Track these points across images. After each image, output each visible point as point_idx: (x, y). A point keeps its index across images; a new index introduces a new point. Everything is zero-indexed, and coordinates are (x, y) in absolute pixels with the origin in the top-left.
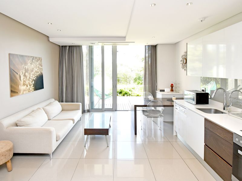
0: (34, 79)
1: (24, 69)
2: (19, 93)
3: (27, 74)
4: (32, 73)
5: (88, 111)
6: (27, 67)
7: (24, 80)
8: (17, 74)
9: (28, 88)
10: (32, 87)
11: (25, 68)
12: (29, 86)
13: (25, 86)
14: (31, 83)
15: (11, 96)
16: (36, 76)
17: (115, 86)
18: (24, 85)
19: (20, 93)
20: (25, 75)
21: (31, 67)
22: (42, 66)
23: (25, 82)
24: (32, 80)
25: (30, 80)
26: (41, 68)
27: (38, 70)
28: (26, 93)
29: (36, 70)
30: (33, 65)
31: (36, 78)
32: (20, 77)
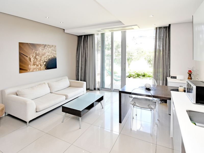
0: (46, 61)
1: (35, 54)
2: (28, 70)
3: (37, 57)
4: (44, 56)
5: (98, 89)
6: (38, 52)
7: (34, 61)
8: (27, 57)
9: (38, 67)
10: (43, 67)
11: (36, 52)
12: (39, 66)
13: (36, 66)
14: (42, 64)
15: (20, 72)
16: (48, 58)
17: (123, 69)
18: (34, 65)
19: (30, 70)
20: (35, 58)
21: (42, 52)
22: (55, 51)
23: (35, 63)
24: (43, 61)
25: (42, 61)
26: (55, 52)
27: (51, 54)
28: (36, 71)
29: (49, 54)
30: (45, 50)
31: (48, 60)
32: (30, 59)
